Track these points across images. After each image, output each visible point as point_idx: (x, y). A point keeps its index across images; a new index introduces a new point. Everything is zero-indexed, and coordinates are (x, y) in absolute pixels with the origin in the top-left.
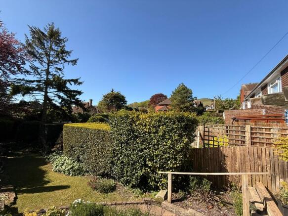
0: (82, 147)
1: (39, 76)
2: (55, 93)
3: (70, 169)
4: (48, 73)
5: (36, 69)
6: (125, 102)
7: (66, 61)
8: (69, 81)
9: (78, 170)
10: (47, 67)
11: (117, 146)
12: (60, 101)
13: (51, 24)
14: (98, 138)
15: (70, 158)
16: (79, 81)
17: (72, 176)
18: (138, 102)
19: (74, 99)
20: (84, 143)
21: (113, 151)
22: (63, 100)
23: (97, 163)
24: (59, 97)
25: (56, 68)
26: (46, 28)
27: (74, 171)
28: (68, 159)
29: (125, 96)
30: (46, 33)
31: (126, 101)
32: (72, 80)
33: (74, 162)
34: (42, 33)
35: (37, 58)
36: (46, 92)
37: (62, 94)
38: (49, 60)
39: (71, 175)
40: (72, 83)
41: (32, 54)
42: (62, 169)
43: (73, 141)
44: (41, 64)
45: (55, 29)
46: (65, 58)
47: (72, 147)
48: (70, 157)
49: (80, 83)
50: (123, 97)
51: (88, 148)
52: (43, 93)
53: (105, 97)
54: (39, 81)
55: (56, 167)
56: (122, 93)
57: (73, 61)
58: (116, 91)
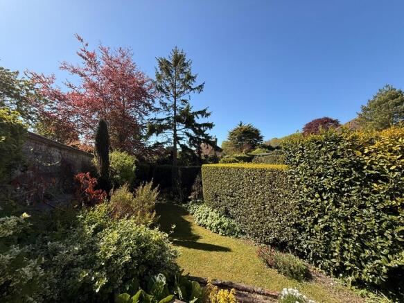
0: (232, 196)
1: (167, 113)
2: (183, 130)
3: (218, 225)
4: (175, 108)
5: (164, 105)
6: (260, 138)
7: (192, 89)
8: (196, 113)
9: (228, 228)
10: (173, 100)
11: (308, 196)
12: (188, 139)
13: (174, 49)
14: (261, 183)
15: (215, 210)
16: (207, 112)
17: (222, 235)
18: (279, 138)
19: (203, 135)
20: (234, 191)
21: (300, 205)
22: (192, 138)
23: (262, 223)
24: (188, 135)
25: (183, 100)
26: (171, 56)
27: (224, 229)
28: (212, 211)
29: (259, 129)
30: (170, 61)
31: (262, 137)
32: (199, 112)
33: (220, 216)
34: (167, 61)
35: (165, 93)
36: (175, 131)
37: (191, 131)
38: (175, 92)
39: (220, 233)
40: (199, 116)
41: (160, 89)
42: (207, 224)
43: (217, 187)
44: (168, 98)
45: (179, 53)
46: (190, 85)
47: (216, 196)
48: (213, 208)
49: (208, 115)
50: (256, 131)
51: (243, 198)
52: (173, 132)
53: (232, 134)
54: (168, 119)
55: (199, 219)
56: (255, 126)
57: (200, 86)
58: (245, 125)
